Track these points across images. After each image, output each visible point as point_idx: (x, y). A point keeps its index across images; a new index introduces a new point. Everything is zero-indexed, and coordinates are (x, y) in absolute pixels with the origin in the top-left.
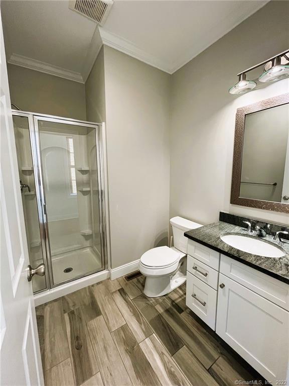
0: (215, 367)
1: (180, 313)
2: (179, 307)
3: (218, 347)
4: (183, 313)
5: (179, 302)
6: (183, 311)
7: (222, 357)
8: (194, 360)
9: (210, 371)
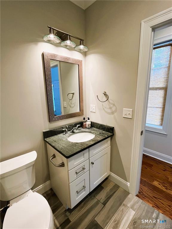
0: (102, 201)
1: (70, 222)
2: (64, 223)
3: (91, 197)
4: (70, 219)
5: (58, 222)
6: (68, 219)
7: (96, 196)
8: (102, 213)
9: (104, 204)
